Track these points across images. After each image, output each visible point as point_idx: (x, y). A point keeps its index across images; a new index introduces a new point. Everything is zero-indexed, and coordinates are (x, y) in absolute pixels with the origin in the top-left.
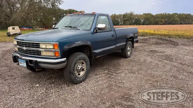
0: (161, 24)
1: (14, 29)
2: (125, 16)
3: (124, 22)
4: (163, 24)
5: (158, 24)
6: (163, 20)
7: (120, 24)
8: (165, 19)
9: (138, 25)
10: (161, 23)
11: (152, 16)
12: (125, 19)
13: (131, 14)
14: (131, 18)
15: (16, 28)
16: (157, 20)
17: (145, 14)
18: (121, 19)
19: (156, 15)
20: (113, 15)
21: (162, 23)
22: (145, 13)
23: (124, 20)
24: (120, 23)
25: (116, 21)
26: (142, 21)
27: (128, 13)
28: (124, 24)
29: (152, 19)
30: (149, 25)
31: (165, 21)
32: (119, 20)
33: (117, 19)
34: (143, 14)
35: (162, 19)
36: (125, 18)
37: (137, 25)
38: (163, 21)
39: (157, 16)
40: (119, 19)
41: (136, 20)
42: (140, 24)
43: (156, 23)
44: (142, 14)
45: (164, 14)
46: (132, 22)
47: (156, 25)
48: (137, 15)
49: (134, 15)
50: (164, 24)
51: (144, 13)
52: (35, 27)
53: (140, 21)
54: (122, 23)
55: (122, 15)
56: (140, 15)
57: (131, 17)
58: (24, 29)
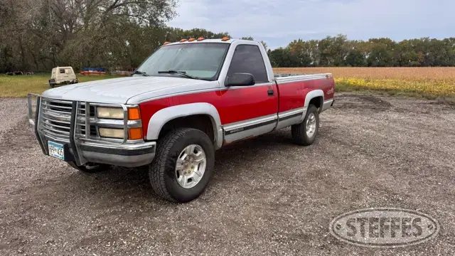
0: (414, 66)
1: (64, 72)
2: (324, 44)
3: (322, 58)
4: (419, 66)
5: (407, 65)
6: (420, 55)
7: (312, 63)
8: (425, 53)
9: (356, 66)
10: (413, 63)
11: (391, 44)
12: (325, 51)
13: (340, 40)
14: (338, 49)
15: (66, 71)
16: (404, 54)
17: (375, 41)
18: (314, 52)
19: (402, 43)
20: (295, 41)
21: (416, 63)
22: (375, 38)
23: (322, 54)
24: (311, 61)
25: (302, 57)
26: (367, 57)
27: (332, 37)
28: (321, 64)
29: (390, 53)
30: (384, 66)
31: (426, 57)
32: (311, 54)
33: (305, 51)
34: (370, 40)
35: (416, 52)
36: (323, 49)
37: (353, 66)
38: (420, 57)
39: (405, 46)
40: (309, 51)
41: (351, 54)
42: (360, 64)
43: (402, 63)
44: (366, 40)
45: (422, 39)
46: (342, 58)
47: (401, 66)
48: (354, 43)
49: (347, 42)
50: (422, 65)
51: (372, 38)
52: (111, 68)
53: (361, 57)
54: (317, 62)
55: (317, 41)
56: (363, 42)
57: (339, 47)
58: (89, 73)
